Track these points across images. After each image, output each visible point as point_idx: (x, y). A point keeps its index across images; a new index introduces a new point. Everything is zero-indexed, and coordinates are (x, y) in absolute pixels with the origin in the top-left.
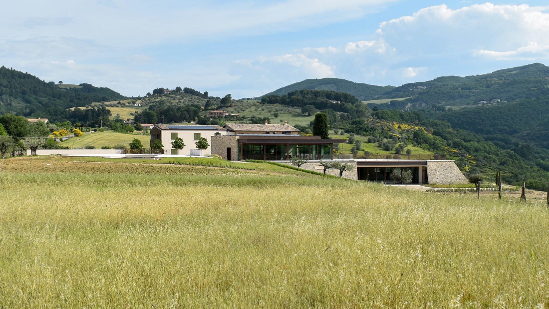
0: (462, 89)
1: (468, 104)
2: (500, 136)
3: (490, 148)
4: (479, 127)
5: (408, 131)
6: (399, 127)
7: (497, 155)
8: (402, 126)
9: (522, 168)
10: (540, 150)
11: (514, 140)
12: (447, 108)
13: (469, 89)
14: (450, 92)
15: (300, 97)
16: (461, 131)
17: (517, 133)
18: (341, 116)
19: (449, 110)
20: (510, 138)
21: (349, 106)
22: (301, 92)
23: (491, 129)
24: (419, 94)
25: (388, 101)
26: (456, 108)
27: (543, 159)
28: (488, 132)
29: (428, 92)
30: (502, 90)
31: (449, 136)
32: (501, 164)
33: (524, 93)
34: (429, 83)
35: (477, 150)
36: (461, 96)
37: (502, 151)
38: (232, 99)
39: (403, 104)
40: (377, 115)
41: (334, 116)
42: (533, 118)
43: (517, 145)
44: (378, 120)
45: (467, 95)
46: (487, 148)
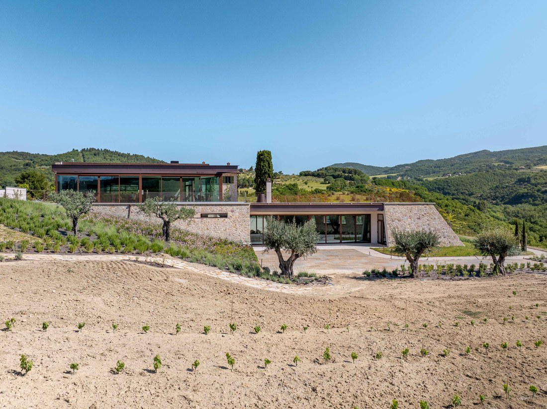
0: (435, 167)
1: (439, 176)
2: (462, 197)
3: (456, 204)
4: (446, 191)
5: (396, 192)
6: (390, 190)
7: (462, 209)
8: (393, 190)
9: (481, 219)
10: (491, 206)
11: (472, 199)
12: (424, 179)
13: (439, 167)
14: (427, 169)
15: (324, 172)
16: (434, 193)
17: (473, 194)
18: (350, 183)
19: (426, 180)
20: (469, 198)
21: (356, 177)
22: (326, 169)
23: (455, 192)
24: (406, 171)
25: (386, 176)
26: (431, 179)
27: (495, 212)
28: (453, 194)
29: (412, 170)
30: (462, 167)
31: (426, 196)
32: (465, 215)
33: (477, 168)
34: (413, 164)
35: (446, 206)
36: (434, 172)
37: (466, 207)
38: (274, 172)
39: (396, 177)
40: (375, 182)
41: (344, 183)
42: (485, 185)
43: (475, 203)
44: (376, 186)
45: (438, 171)
46: (454, 204)
